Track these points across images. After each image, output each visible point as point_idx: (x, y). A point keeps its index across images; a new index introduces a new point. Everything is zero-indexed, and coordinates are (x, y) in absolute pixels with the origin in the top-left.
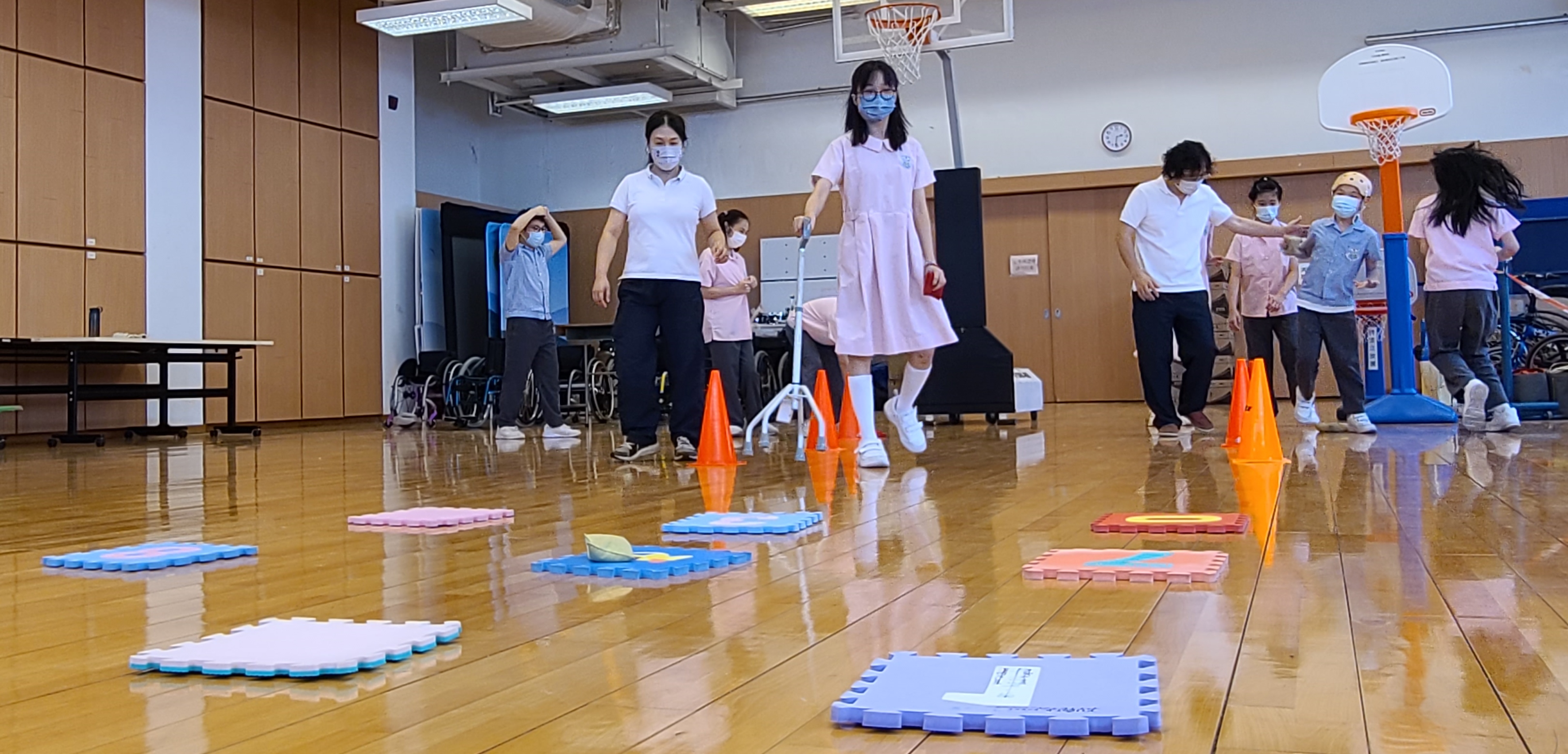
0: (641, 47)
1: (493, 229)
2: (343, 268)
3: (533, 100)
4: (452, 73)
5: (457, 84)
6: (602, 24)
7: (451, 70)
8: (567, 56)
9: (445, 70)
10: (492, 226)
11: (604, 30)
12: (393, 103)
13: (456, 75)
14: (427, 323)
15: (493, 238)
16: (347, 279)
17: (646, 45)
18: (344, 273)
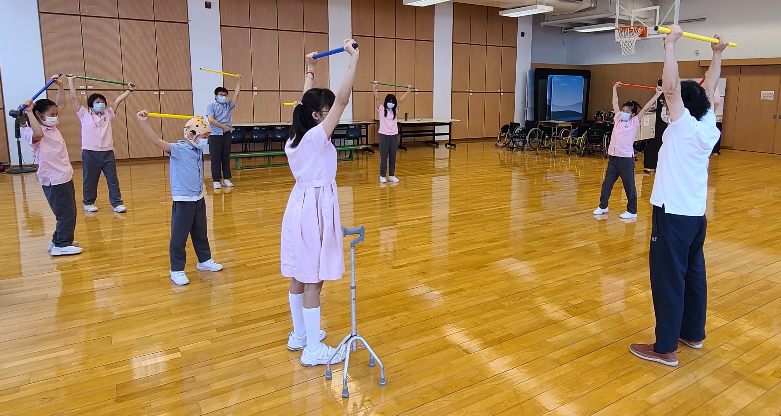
0: (603, 13)
1: (551, 77)
2: (501, 90)
3: (574, 29)
4: (544, 23)
5: (545, 26)
6: (589, 6)
7: (544, 22)
8: (579, 17)
9: (541, 22)
10: (550, 76)
11: (590, 8)
12: (523, 34)
13: (545, 23)
14: (529, 107)
15: (550, 80)
16: (502, 94)
17: (605, 13)
18: (501, 92)
